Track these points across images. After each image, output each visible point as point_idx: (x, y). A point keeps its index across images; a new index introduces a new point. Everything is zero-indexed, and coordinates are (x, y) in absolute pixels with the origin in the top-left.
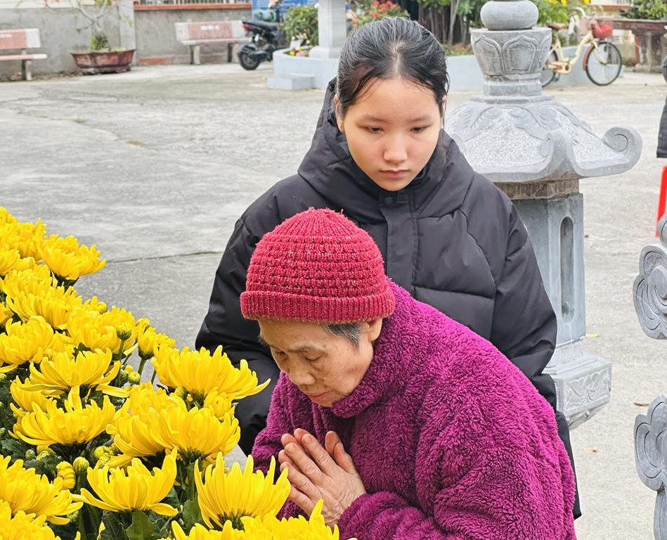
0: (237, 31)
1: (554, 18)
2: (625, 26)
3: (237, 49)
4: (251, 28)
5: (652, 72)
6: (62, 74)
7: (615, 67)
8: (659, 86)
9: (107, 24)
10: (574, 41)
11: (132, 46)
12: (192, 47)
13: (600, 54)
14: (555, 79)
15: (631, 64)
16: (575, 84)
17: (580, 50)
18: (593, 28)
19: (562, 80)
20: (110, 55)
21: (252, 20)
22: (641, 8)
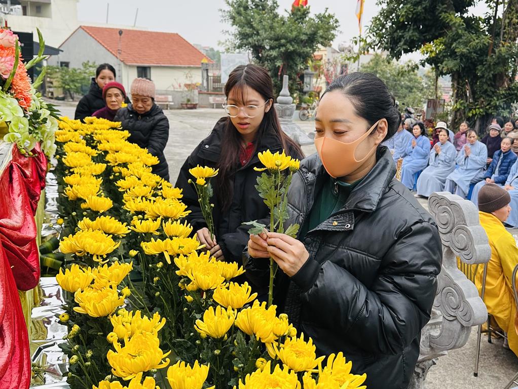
1: (309, 102)
6: (178, 109)
9: (191, 96)
10: (314, 109)
11: (197, 103)
12: (213, 104)
14: (308, 118)
19: (310, 119)
20: (191, 104)
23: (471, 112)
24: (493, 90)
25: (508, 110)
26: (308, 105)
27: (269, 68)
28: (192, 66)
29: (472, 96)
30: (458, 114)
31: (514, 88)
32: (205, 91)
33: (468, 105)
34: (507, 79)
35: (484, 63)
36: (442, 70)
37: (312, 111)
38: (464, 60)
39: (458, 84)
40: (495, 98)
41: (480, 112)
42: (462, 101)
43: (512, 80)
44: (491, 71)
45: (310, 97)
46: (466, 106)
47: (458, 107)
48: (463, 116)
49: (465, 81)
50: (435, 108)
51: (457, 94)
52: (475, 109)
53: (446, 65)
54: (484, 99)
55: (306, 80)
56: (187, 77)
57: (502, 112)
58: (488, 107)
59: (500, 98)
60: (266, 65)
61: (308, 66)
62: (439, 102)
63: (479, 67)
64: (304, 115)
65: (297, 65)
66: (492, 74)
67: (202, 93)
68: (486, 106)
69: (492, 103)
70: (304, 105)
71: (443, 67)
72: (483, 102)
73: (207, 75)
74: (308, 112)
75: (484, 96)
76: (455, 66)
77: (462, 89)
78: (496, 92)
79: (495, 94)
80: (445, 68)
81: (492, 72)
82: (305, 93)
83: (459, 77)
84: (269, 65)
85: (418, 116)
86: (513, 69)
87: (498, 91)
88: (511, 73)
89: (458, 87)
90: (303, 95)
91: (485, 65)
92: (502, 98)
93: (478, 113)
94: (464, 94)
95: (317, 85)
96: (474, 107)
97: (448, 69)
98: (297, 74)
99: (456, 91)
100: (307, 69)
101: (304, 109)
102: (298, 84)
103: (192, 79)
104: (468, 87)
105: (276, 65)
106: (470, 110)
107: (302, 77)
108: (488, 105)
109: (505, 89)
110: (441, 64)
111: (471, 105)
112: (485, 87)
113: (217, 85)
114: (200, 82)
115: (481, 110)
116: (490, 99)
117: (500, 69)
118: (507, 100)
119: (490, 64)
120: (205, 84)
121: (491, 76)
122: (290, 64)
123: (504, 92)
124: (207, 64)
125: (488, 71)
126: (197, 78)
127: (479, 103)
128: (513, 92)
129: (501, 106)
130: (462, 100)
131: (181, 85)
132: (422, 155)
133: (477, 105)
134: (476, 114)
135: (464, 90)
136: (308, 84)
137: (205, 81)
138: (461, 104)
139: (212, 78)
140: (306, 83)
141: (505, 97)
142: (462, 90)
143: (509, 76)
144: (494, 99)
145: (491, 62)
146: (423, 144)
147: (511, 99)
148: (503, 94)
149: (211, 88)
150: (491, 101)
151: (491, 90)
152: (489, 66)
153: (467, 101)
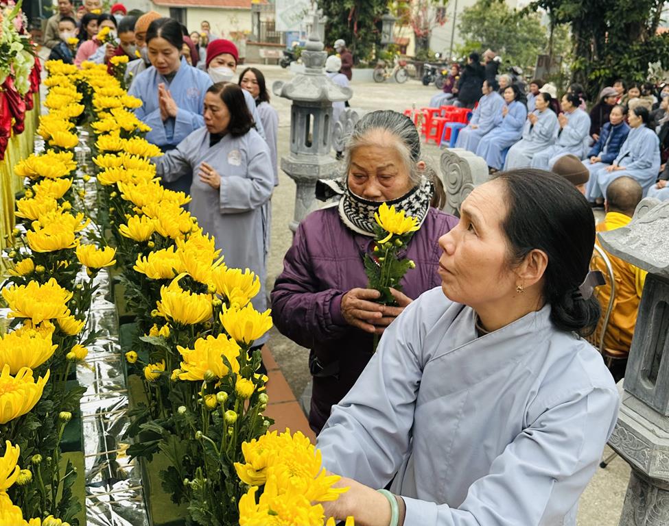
0: (280, 54)
1: (387, 58)
2: (412, 63)
3: (280, 60)
4: (286, 54)
5: (420, 80)
7: (405, 78)
8: (419, 85)
10: (393, 67)
11: (244, 56)
12: (265, 59)
13: (402, 72)
14: (385, 79)
15: (413, 77)
16: (391, 82)
17: (394, 70)
18: (399, 63)
19: (387, 81)
21: (286, 51)
22: (418, 58)
23: (594, 73)
24: (624, 44)
25: (643, 72)
26: (386, 62)
27: (336, 11)
28: (239, 7)
29: (597, 52)
30: (578, 76)
31: (653, 42)
32: (256, 42)
33: (590, 64)
34: (644, 31)
35: (615, 8)
36: (558, 15)
37: (390, 69)
38: (588, 3)
39: (580, 35)
40: (626, 55)
41: (606, 73)
42: (583, 59)
43: (652, 31)
44: (623, 19)
45: (390, 51)
46: (587, 64)
47: (577, 66)
48: (584, 78)
49: (589, 31)
50: (548, 67)
51: (578, 49)
52: (599, 70)
53: (563, 9)
54: (612, 56)
55: (385, 28)
56: (231, 22)
57: (634, 74)
58: (616, 67)
59: (633, 55)
60: (332, 8)
61: (388, 10)
62: (554, 59)
63: (608, 14)
64: (380, 75)
65: (372, 7)
66: (625, 24)
67: (251, 45)
68: (614, 66)
69: (622, 62)
70: (381, 62)
71: (559, 13)
72: (610, 60)
73: (259, 21)
74: (386, 72)
75: (612, 52)
76: (575, 10)
77: (584, 43)
78: (628, 47)
79: (627, 50)
80: (562, 13)
81: (624, 21)
82: (383, 46)
83: (582, 26)
84: (336, 7)
85: (527, 78)
86: (653, 17)
87: (631, 47)
88: (651, 23)
89: (580, 40)
90: (379, 48)
91: (617, 10)
92: (635, 56)
93: (602, 74)
94: (587, 50)
95: (400, 36)
96: (598, 67)
97: (565, 15)
98: (373, 19)
99: (576, 45)
100: (387, 13)
101: (380, 67)
102: (374, 33)
103: (238, 25)
104: (593, 40)
105: (344, 8)
106: (593, 70)
107: (379, 24)
108: (617, 64)
109: (640, 43)
110: (558, 8)
111: (595, 64)
112: (615, 41)
113: (271, 34)
114: (250, 30)
115: (607, 71)
116: (620, 57)
117: (635, 17)
118: (643, 58)
119: (622, 10)
120: (256, 32)
121: (623, 26)
122: (363, 7)
123: (638, 48)
124: (258, 6)
125: (620, 18)
126: (245, 24)
127: (606, 63)
128: (651, 48)
129: (633, 67)
130: (583, 56)
131: (225, 33)
132: (514, 127)
133: (603, 64)
134: (600, 76)
135: (587, 44)
136: (387, 34)
137: (255, 28)
138: (581, 63)
139: (264, 24)
140: (384, 32)
141: (640, 54)
142: (584, 45)
143: (648, 26)
144: (625, 57)
145: (623, 7)
146: (517, 112)
147: (648, 57)
148: (637, 51)
149: (263, 37)
150: (621, 59)
151: (622, 45)
152: (621, 13)
153: (590, 58)
